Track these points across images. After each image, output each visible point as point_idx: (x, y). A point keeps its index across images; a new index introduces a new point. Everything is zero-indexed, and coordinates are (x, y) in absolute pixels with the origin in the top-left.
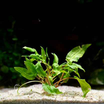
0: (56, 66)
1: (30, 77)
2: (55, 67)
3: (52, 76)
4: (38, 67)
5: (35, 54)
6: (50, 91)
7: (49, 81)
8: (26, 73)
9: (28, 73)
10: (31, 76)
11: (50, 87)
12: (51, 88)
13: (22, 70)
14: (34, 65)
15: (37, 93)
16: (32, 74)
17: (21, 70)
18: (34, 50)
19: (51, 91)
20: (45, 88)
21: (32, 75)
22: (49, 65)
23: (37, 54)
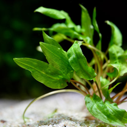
0: (118, 52)
1: (55, 82)
2: (114, 54)
3: (107, 77)
4: (73, 56)
5: (66, 24)
6: (106, 117)
7: (101, 91)
8: (44, 73)
9: (50, 72)
10: (59, 79)
11: (106, 107)
12: (108, 108)
13: (34, 66)
14: (65, 52)
15: (71, 119)
16: (61, 74)
17: (32, 64)
18: (64, 16)
19: (109, 116)
20: (93, 109)
21: (61, 77)
22: (100, 51)
23: (71, 25)
